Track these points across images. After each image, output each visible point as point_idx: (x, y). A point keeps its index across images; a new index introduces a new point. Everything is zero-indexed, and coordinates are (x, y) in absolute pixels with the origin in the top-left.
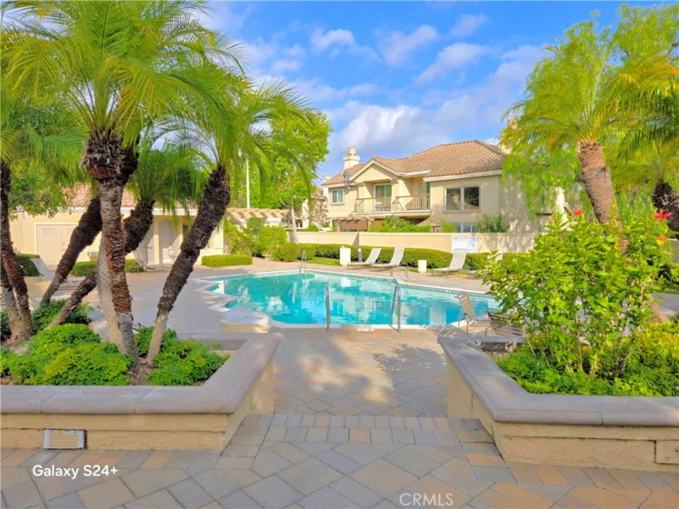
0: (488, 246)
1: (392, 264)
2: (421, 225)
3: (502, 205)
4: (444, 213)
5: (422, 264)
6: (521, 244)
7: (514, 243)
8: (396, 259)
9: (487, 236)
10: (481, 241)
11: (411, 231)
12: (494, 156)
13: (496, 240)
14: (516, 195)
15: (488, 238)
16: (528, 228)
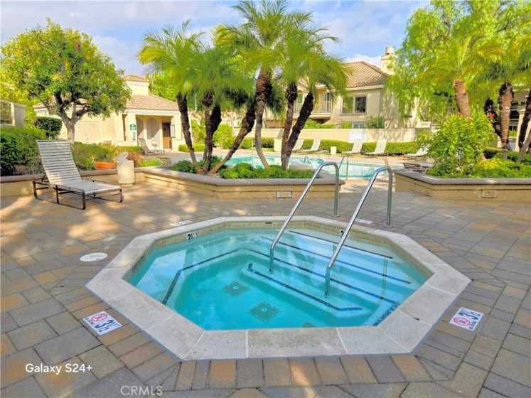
0: (373, 138)
1: (312, 149)
2: (327, 123)
3: (381, 110)
4: (341, 115)
5: (334, 149)
6: (394, 136)
7: (390, 136)
8: (315, 147)
9: (373, 131)
10: (369, 134)
11: (321, 128)
12: (377, 74)
13: (379, 134)
14: (390, 103)
15: (373, 133)
16: (396, 126)
